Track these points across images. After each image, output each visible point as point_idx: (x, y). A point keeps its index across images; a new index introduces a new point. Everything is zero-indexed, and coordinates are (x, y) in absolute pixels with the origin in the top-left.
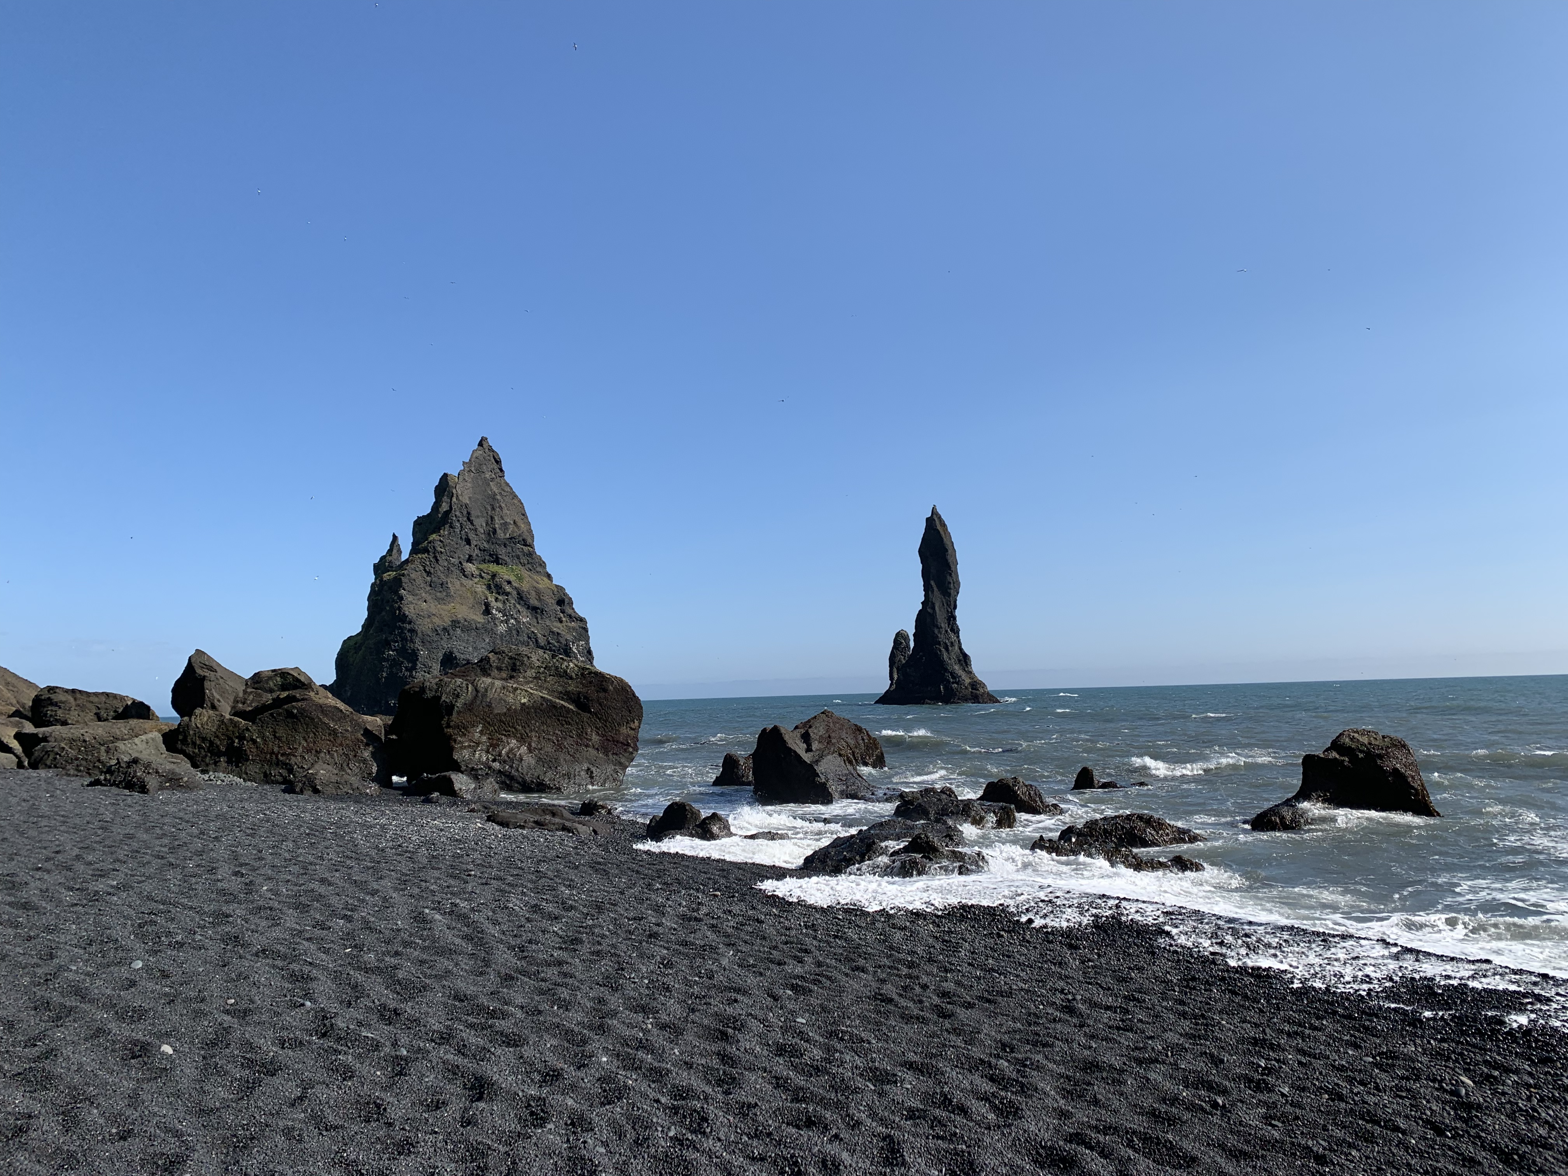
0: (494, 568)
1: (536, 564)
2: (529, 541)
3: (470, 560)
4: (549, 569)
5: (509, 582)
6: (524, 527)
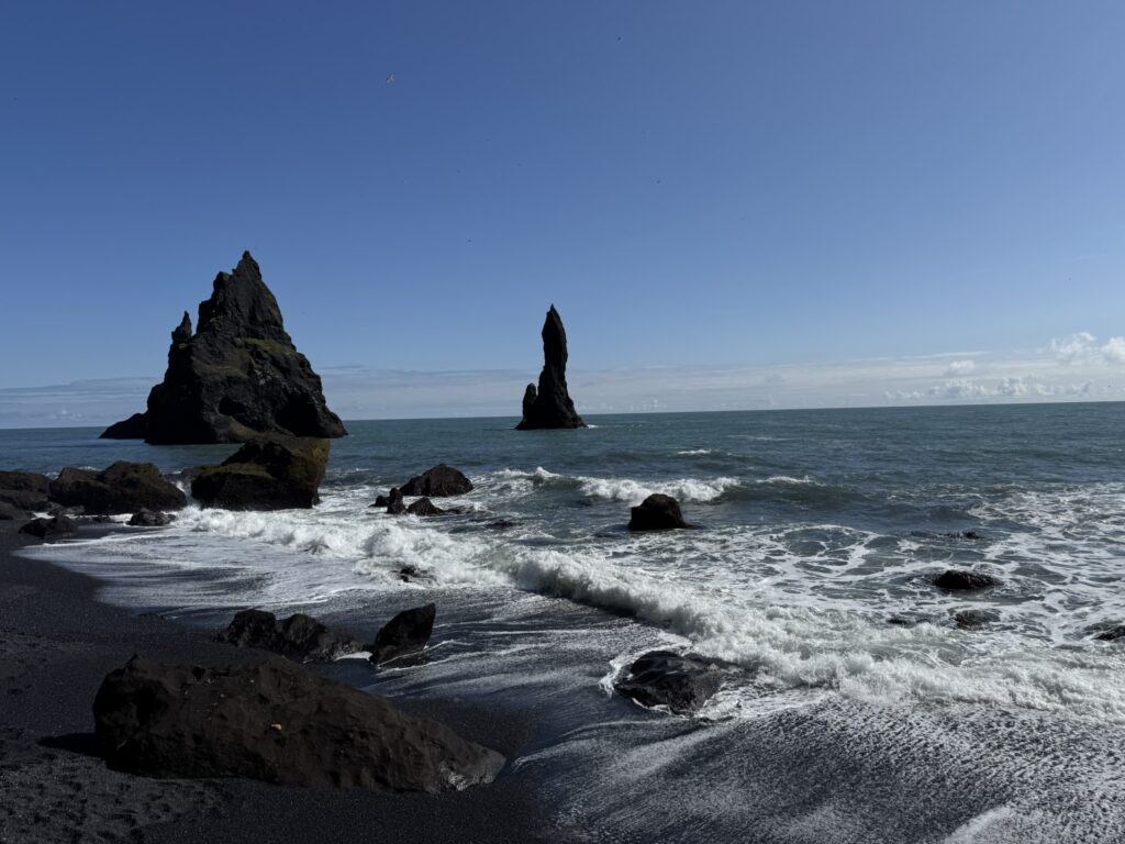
0: (255, 341)
1: (284, 339)
2: (279, 322)
3: (239, 335)
4: (293, 342)
5: (266, 352)
6: (275, 313)
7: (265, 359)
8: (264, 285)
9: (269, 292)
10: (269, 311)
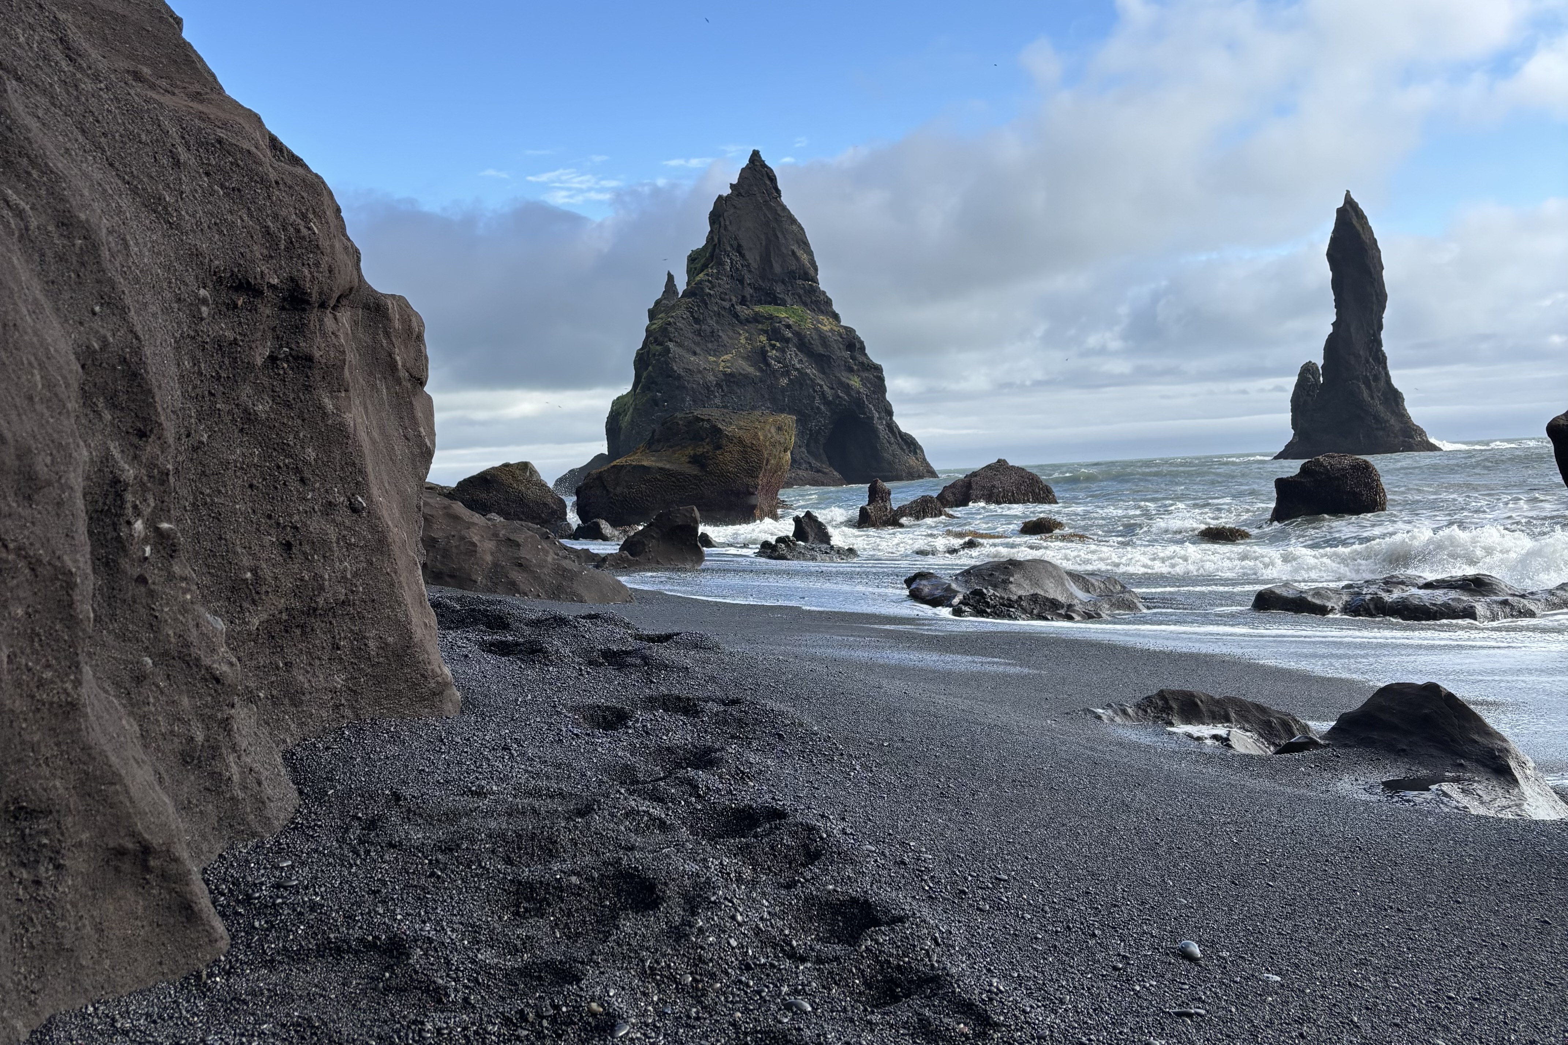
0: (770, 309)
1: (820, 302)
3: (743, 301)
4: (836, 308)
5: (788, 326)
6: (804, 257)
7: (787, 340)
8: (784, 208)
9: (794, 221)
10: (793, 252)
